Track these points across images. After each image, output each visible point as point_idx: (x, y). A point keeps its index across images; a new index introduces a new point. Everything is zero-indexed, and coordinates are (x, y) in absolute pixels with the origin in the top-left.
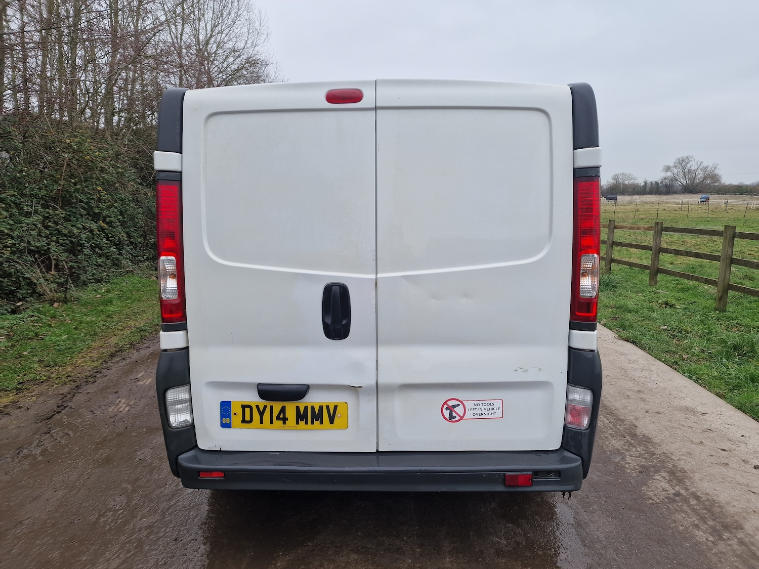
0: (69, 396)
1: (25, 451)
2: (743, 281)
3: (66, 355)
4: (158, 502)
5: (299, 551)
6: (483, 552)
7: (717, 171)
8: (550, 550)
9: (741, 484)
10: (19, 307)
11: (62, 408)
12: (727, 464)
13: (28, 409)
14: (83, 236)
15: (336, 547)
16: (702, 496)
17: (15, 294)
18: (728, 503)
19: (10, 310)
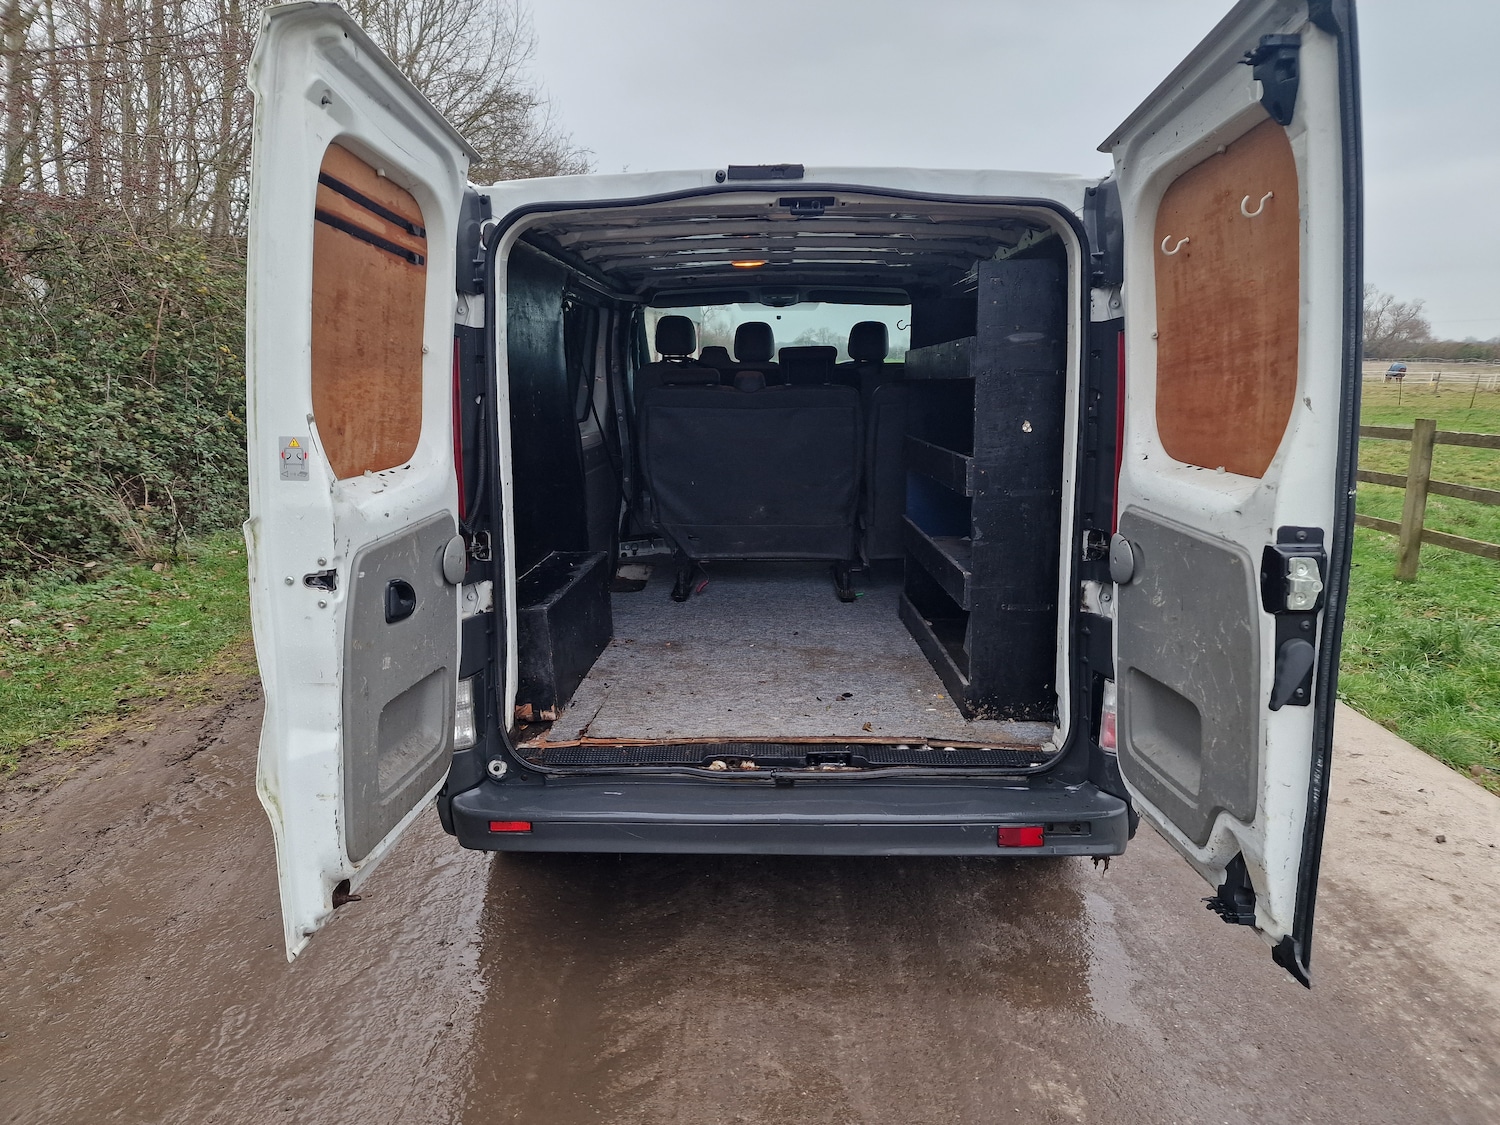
0: (215, 722)
1: (156, 810)
2: (1453, 527)
3: (195, 654)
4: (402, 887)
5: (652, 960)
6: (960, 963)
7: (1421, 315)
8: (1073, 960)
9: (1409, 866)
10: (90, 571)
11: (207, 741)
12: (1388, 835)
13: (145, 744)
14: (199, 439)
15: (711, 954)
16: (1339, 883)
17: (81, 547)
18: (1384, 895)
19: (75, 576)
